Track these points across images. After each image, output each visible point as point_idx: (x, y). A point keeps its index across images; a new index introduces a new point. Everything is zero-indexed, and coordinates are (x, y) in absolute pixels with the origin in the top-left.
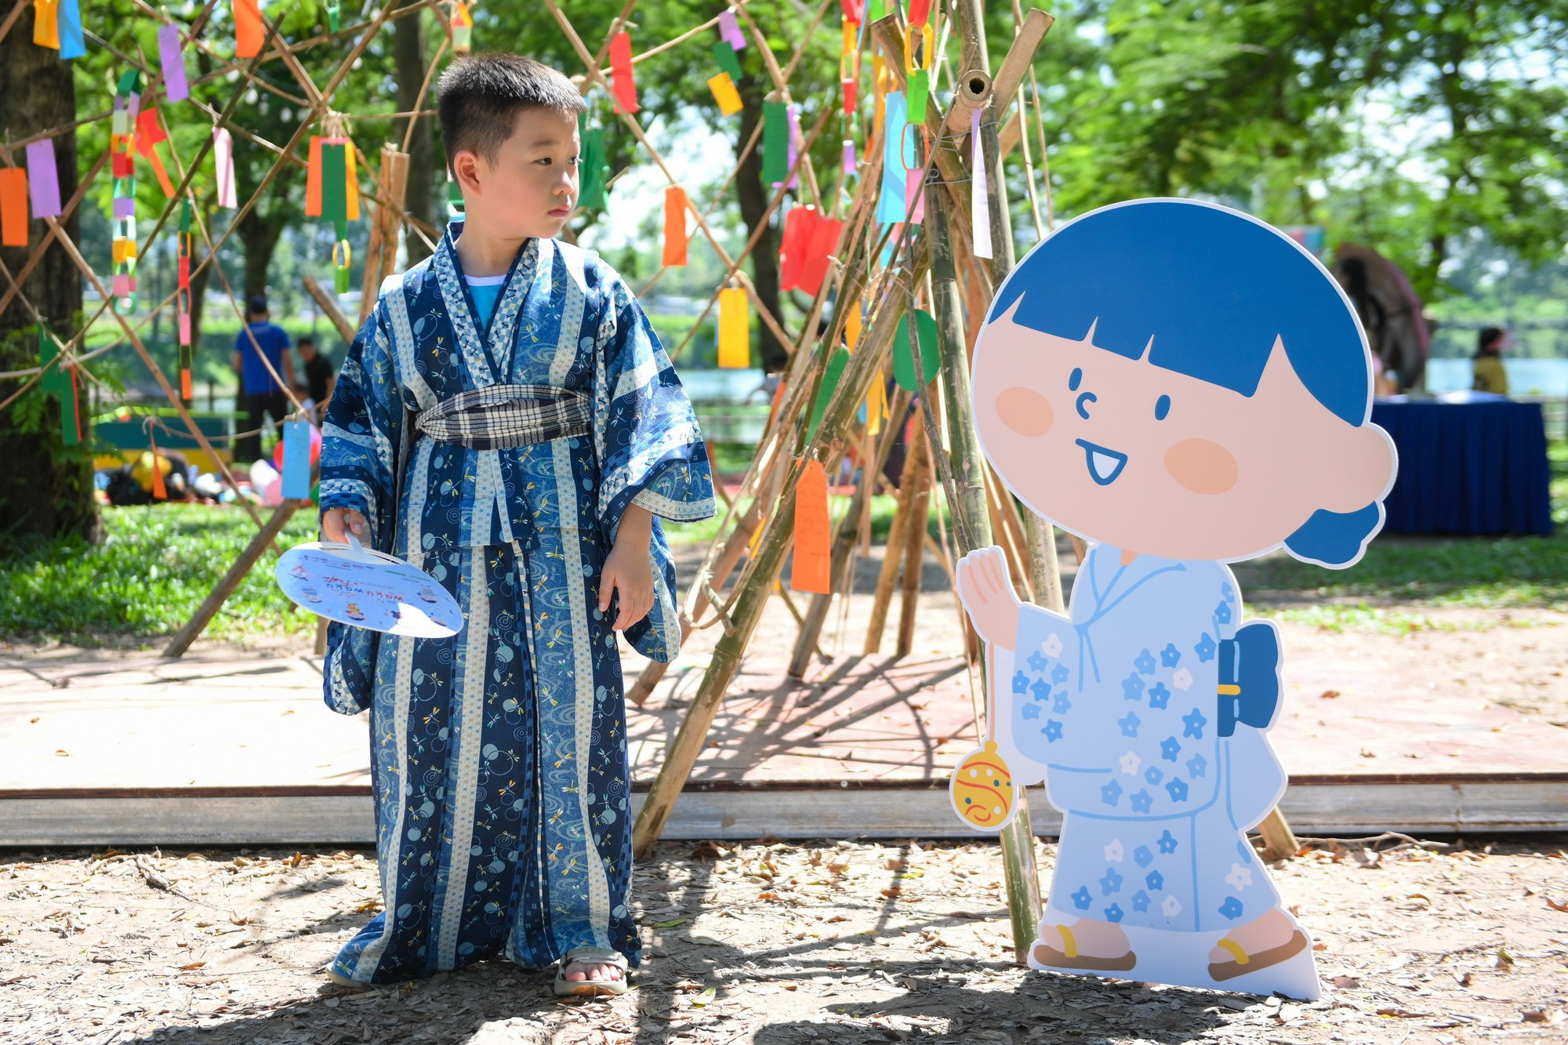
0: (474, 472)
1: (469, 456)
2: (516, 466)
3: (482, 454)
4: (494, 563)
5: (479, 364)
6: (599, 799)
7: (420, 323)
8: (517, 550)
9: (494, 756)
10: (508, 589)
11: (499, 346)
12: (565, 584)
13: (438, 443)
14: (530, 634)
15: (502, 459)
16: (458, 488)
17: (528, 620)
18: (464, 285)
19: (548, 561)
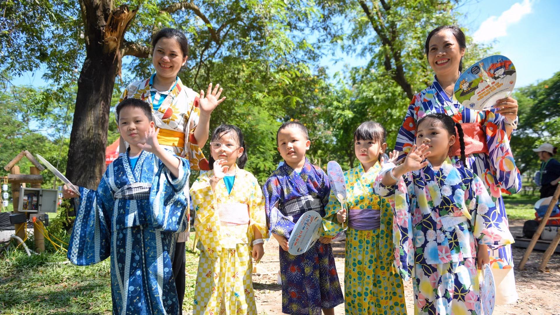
0: (129, 206)
1: (128, 202)
2: (141, 205)
3: (131, 201)
4: (134, 231)
5: (131, 177)
6: (167, 298)
7: (116, 168)
8: (142, 228)
9: (133, 289)
10: (138, 239)
11: (137, 173)
12: (155, 239)
13: (120, 199)
14: (143, 253)
15: (137, 202)
16: (124, 211)
17: (143, 249)
18: (128, 159)
19: (150, 233)
